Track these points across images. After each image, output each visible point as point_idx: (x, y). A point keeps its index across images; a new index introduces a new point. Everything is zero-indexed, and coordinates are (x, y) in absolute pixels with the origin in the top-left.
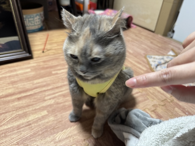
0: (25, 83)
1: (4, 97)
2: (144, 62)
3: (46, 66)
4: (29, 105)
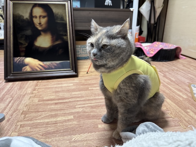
0: (65, 94)
1: (46, 101)
3: (85, 83)
4: (62, 110)
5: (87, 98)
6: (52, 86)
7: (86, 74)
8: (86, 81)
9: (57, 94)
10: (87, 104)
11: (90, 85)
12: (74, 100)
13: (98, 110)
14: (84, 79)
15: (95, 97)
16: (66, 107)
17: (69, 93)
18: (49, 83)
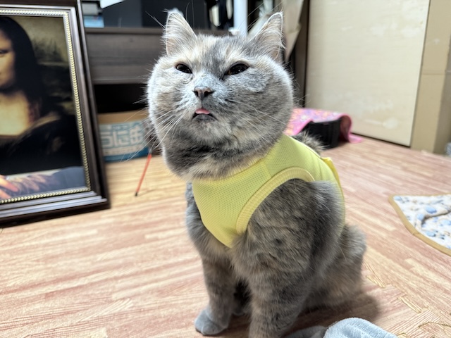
0: (76, 261)
1: (15, 291)
3: (134, 223)
5: (144, 267)
6: (33, 243)
7: (135, 200)
8: (137, 217)
9: (49, 265)
10: (145, 284)
11: (147, 228)
12: (105, 277)
13: (180, 297)
14: (128, 212)
15: (165, 259)
16: (81, 303)
17: (89, 258)
18: (26, 235)
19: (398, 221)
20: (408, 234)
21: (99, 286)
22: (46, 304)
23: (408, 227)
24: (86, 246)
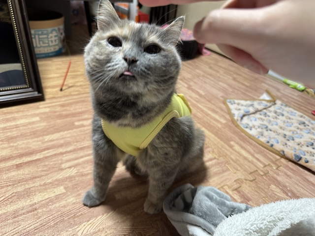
0: (30, 141)
2: (222, 110)
3: (64, 113)
5: (79, 145)
7: (60, 92)
8: (65, 108)
10: (82, 157)
11: (74, 117)
12: (54, 153)
16: (43, 171)
17: (39, 139)
19: (228, 117)
20: (233, 126)
21: (52, 159)
22: (19, 172)
23: (233, 121)
24: (34, 130)
